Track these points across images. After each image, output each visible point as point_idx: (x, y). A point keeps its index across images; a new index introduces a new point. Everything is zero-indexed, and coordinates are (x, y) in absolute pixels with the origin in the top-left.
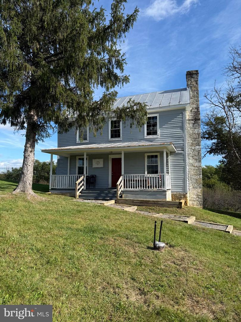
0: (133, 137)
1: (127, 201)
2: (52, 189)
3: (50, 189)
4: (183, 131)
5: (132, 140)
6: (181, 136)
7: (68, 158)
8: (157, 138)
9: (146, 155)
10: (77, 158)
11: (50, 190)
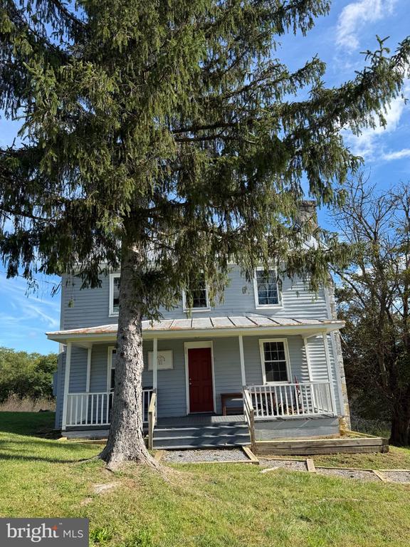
0: (233, 307)
1: (275, 446)
2: (69, 429)
3: (64, 428)
4: (324, 299)
5: (232, 312)
6: (322, 308)
7: (86, 350)
8: (279, 310)
9: (262, 342)
10: (111, 349)
11: (64, 431)
